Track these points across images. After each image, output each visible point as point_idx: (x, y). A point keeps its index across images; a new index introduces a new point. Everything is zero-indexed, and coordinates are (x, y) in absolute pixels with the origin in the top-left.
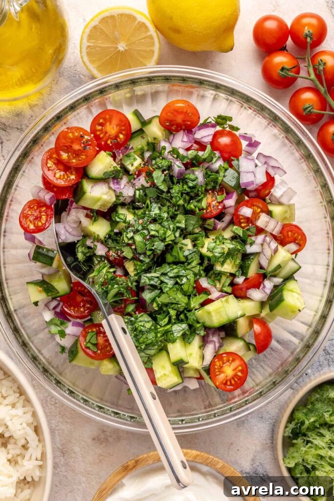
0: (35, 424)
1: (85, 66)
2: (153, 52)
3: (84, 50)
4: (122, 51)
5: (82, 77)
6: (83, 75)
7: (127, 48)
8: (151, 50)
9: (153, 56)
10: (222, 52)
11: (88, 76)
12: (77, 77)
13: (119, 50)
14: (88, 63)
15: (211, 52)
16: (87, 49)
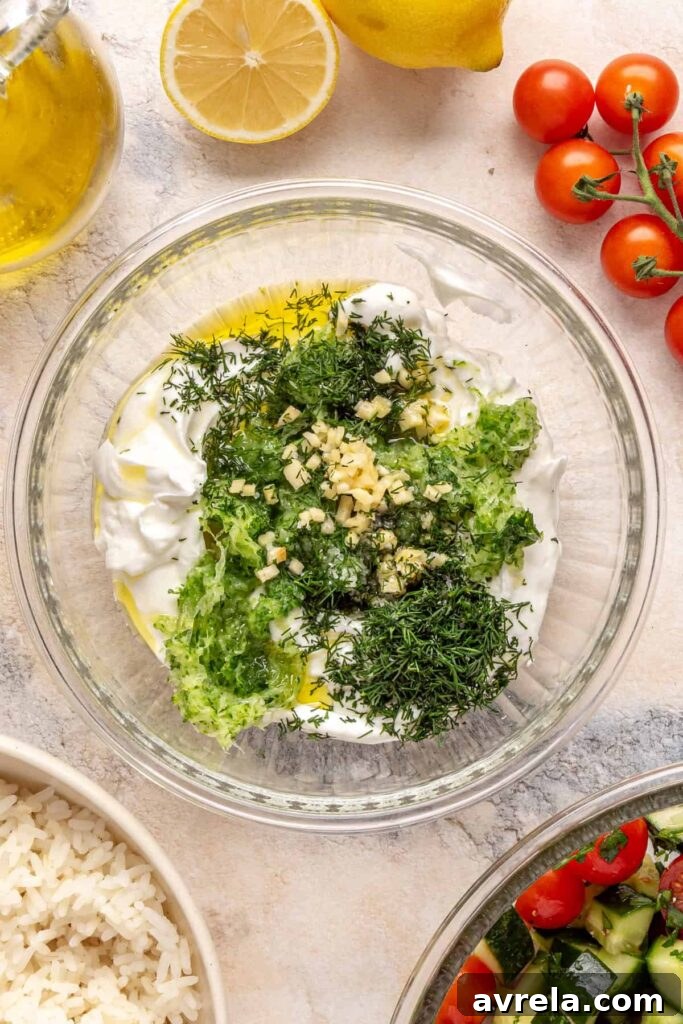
0: (163, 898)
1: (173, 100)
2: (322, 70)
3: (170, 67)
4: (254, 68)
5: (165, 125)
6: (167, 122)
7: (264, 62)
8: (317, 67)
9: (322, 79)
10: (477, 70)
11: (178, 124)
12: (154, 126)
13: (247, 67)
14: (179, 96)
15: (453, 70)
16: (176, 64)
